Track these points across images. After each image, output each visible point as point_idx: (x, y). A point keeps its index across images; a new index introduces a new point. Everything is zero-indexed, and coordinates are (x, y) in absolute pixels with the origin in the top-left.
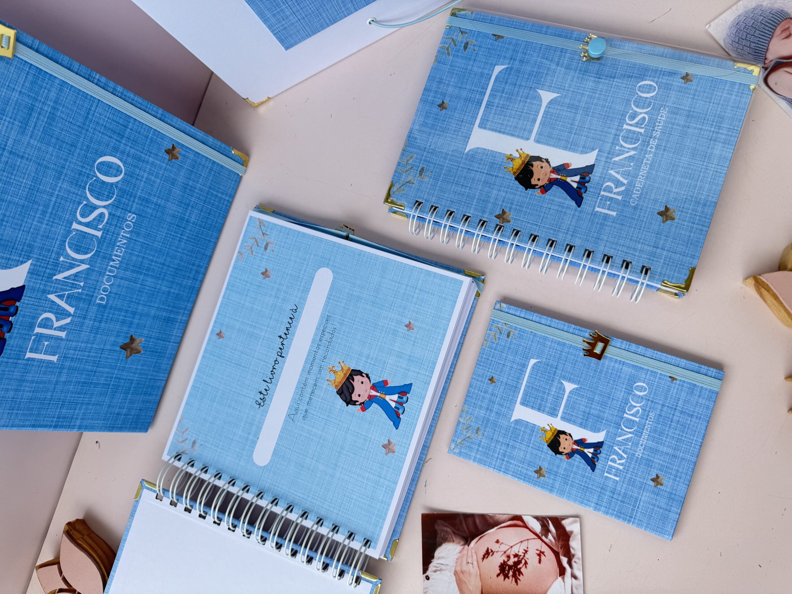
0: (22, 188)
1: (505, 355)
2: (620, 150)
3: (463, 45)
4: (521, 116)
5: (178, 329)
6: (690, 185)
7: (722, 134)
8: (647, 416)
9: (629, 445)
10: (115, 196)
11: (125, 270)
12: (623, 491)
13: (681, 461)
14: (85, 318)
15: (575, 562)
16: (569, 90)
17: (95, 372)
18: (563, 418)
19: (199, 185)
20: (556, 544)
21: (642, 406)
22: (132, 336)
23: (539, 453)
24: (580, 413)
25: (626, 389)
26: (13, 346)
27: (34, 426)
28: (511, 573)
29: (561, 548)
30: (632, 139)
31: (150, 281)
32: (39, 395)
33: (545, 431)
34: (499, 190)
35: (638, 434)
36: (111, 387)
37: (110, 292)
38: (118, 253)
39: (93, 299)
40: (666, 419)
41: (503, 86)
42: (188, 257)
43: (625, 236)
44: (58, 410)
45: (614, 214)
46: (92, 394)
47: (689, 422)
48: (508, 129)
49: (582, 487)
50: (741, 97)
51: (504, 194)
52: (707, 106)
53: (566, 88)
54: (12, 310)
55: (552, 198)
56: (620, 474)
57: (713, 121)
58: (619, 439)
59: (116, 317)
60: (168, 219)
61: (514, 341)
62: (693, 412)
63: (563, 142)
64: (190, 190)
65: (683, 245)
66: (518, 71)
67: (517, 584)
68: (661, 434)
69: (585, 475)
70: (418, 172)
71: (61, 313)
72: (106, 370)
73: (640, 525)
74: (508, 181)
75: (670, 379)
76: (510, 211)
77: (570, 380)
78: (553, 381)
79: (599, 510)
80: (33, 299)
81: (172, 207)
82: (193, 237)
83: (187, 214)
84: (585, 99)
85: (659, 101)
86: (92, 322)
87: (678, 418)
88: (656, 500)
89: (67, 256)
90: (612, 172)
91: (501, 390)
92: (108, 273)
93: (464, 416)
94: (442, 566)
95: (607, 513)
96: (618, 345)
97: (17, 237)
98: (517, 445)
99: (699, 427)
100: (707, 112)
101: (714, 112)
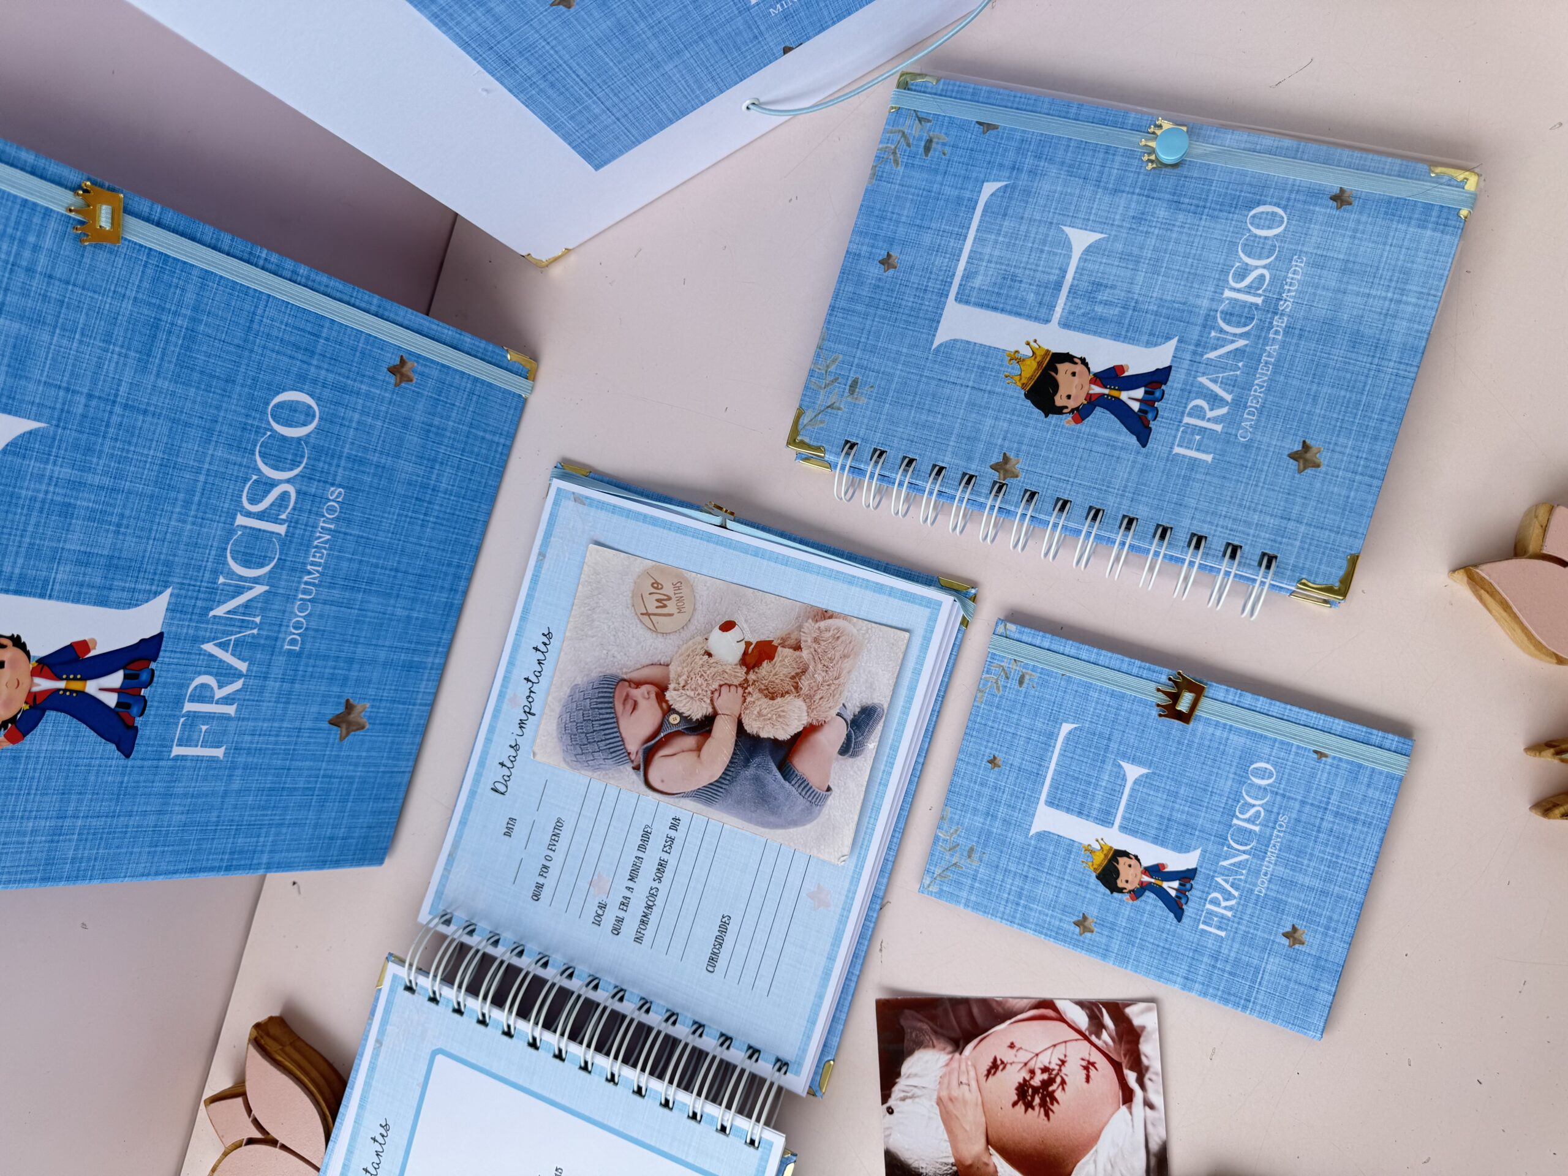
0: (148, 465)
1: (1016, 716)
2: (1218, 339)
3: (923, 144)
4: (1033, 279)
5: (428, 680)
6: (1349, 402)
7: (1407, 303)
8: (1275, 822)
9: (1242, 874)
10: (305, 461)
11: (329, 588)
12: (1233, 954)
13: (1336, 901)
14: (265, 678)
15: (1150, 1080)
16: (1122, 227)
17: (289, 769)
18: (1123, 829)
19: (451, 423)
20: (1115, 1050)
21: (1265, 804)
22: (348, 701)
23: (1082, 891)
24: (1153, 818)
25: (1235, 774)
26: (149, 738)
27: (192, 871)
28: (1037, 1100)
29: (1125, 1056)
30: (1241, 316)
31: (374, 602)
32: (197, 817)
33: (1092, 851)
34: (996, 419)
35: (1260, 854)
36: (316, 793)
37: (306, 629)
38: (317, 559)
39: (278, 643)
40: (1310, 826)
41: (998, 221)
42: (440, 553)
43: (1228, 499)
44: (231, 841)
45: (1208, 458)
46: (286, 808)
47: (1350, 832)
49: (1160, 949)
50: (1443, 233)
51: (1006, 425)
52: (1379, 252)
53: (1116, 223)
54: (144, 676)
55: (1093, 430)
56: (1227, 925)
57: (1391, 280)
58: (1225, 863)
59: (319, 670)
60: (401, 490)
61: (1032, 692)
62: (1358, 813)
63: (1113, 325)
64: (437, 434)
65: (1336, 514)
66: (1027, 192)
67: (1049, 1119)
68: (1300, 853)
69: (1164, 928)
70: (848, 387)
71: (225, 674)
72: (308, 763)
73: (1264, 1014)
74: (1013, 401)
75: (1315, 756)
76: (1017, 456)
77: (1135, 761)
78: (1103, 762)
79: (1190, 989)
80: (178, 655)
81: (407, 468)
82: (446, 516)
83: (434, 477)
84: (1151, 242)
85: (1290, 243)
86: (278, 684)
87: (1330, 825)
88: (1292, 969)
89: (231, 574)
90: (1203, 380)
91: (1012, 779)
92: (301, 596)
93: (945, 826)
94: (915, 1090)
95: (1205, 994)
96: (1221, 695)
97: (145, 551)
98: (1043, 877)
99: (1368, 839)
100: (1379, 262)
101: (1393, 262)
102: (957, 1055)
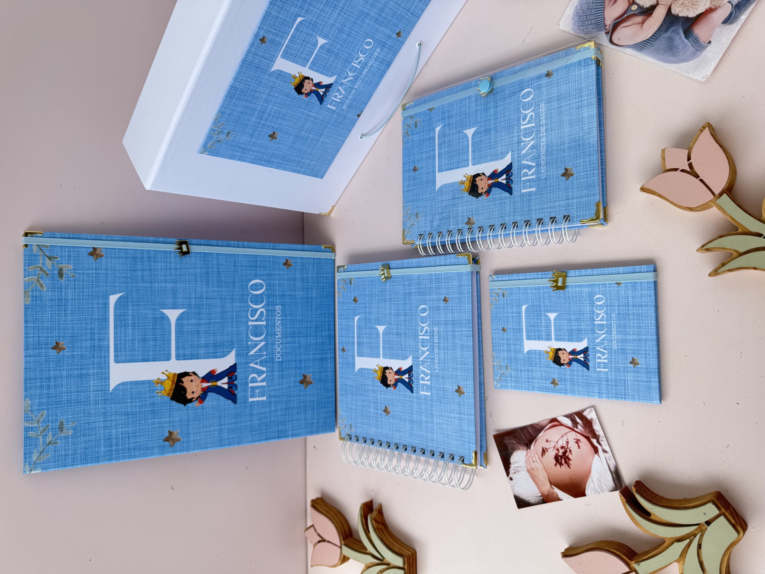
0: (217, 314)
1: (506, 310)
2: (524, 145)
3: (414, 125)
4: (459, 153)
6: (576, 146)
7: (584, 100)
8: (611, 318)
9: (606, 343)
10: (265, 300)
11: (286, 338)
12: (613, 377)
13: (646, 342)
14: (273, 372)
15: (602, 440)
16: (481, 122)
17: (290, 401)
18: (556, 339)
19: (310, 275)
20: (585, 431)
21: (605, 311)
22: (304, 375)
23: (549, 369)
25: (589, 303)
26: (241, 397)
27: (266, 439)
28: (563, 461)
29: (589, 433)
30: (529, 133)
31: (303, 340)
32: (263, 421)
33: (548, 352)
34: (462, 206)
35: (609, 332)
36: (302, 408)
37: (282, 353)
38: (278, 330)
39: (274, 359)
40: (624, 315)
41: (443, 139)
42: (321, 318)
43: (545, 201)
44: (276, 428)
45: (534, 189)
46: (292, 414)
47: (641, 312)
48: (455, 164)
49: (585, 384)
50: (588, 68)
51: (466, 207)
52: (568, 87)
53: (479, 121)
54: (234, 378)
56: (607, 366)
57: (576, 95)
58: (598, 341)
59: (290, 366)
60: (300, 301)
61: (508, 298)
62: (641, 302)
63: (489, 157)
64: (306, 280)
65: (585, 190)
66: (449, 125)
67: (570, 468)
68: (625, 327)
69: (584, 375)
70: (415, 216)
71: (260, 373)
72: (296, 398)
73: (634, 399)
75: (617, 285)
76: (472, 216)
77: (551, 311)
78: (541, 316)
79: (602, 397)
80: (243, 369)
81: (299, 293)
82: (319, 306)
83: (310, 294)
84: (492, 122)
85: (537, 99)
86: (278, 373)
87: (632, 311)
88: (638, 376)
89: (252, 341)
90: (524, 162)
91: (512, 334)
92: (277, 343)
93: (495, 360)
94: (518, 468)
95: (608, 397)
96: (573, 274)
97: (224, 339)
98: (534, 368)
99: (649, 312)
100: (570, 90)
101: (574, 88)
102: (529, 450)
